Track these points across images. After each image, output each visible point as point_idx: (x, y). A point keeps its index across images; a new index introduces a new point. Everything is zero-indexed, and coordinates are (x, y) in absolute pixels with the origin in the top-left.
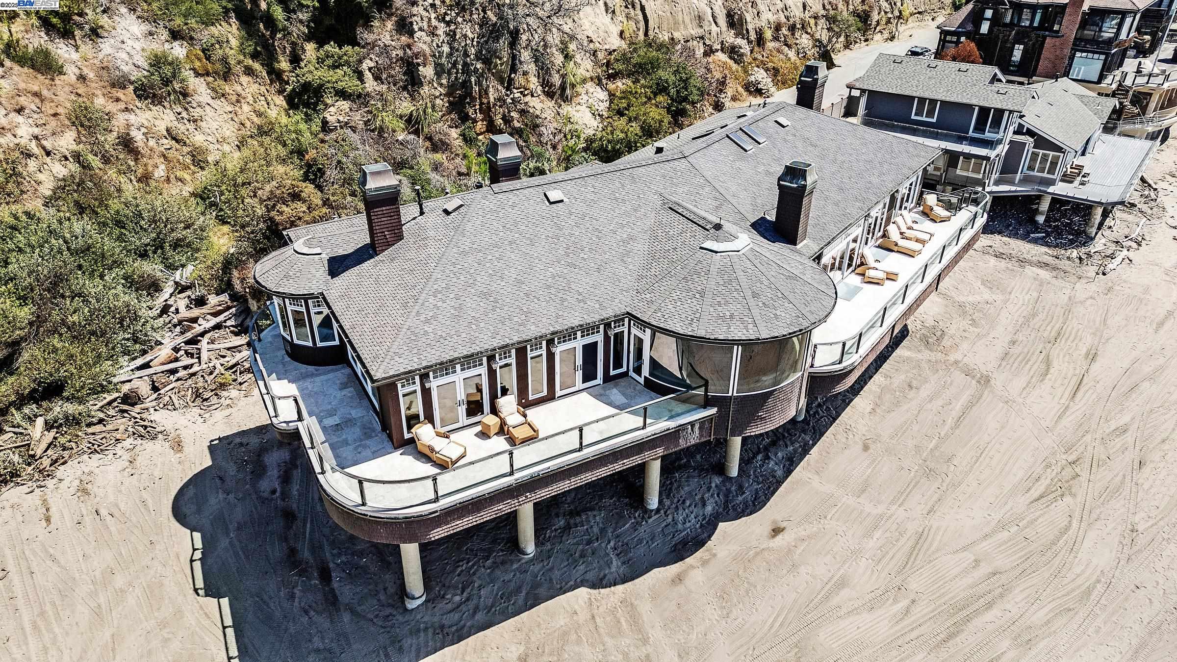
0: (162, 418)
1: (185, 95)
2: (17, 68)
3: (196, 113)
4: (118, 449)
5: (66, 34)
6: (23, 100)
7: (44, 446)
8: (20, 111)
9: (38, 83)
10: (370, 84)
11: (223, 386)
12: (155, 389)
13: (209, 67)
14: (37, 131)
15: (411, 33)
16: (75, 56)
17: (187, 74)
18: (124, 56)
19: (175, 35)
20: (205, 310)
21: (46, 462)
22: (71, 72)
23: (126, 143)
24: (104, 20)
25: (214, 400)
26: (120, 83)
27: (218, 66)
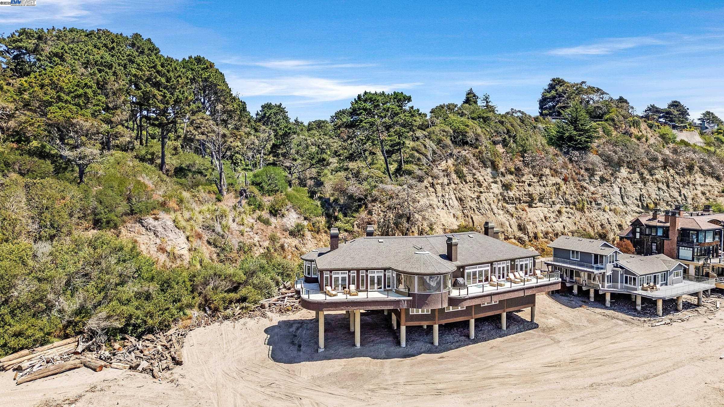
0: (269, 314)
1: (303, 236)
2: (260, 222)
3: (305, 242)
4: (255, 319)
5: (275, 215)
6: (259, 231)
7: (238, 313)
8: (257, 234)
9: (263, 227)
10: (356, 228)
11: (288, 310)
12: (270, 306)
13: (313, 229)
14: (259, 239)
15: (372, 215)
16: (275, 221)
17: (306, 230)
18: (289, 223)
19: (306, 219)
20: (289, 291)
21: (237, 317)
22: (273, 225)
23: (282, 247)
24: (286, 212)
25: (284, 313)
26: (285, 230)
27: (316, 229)
